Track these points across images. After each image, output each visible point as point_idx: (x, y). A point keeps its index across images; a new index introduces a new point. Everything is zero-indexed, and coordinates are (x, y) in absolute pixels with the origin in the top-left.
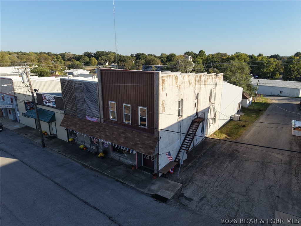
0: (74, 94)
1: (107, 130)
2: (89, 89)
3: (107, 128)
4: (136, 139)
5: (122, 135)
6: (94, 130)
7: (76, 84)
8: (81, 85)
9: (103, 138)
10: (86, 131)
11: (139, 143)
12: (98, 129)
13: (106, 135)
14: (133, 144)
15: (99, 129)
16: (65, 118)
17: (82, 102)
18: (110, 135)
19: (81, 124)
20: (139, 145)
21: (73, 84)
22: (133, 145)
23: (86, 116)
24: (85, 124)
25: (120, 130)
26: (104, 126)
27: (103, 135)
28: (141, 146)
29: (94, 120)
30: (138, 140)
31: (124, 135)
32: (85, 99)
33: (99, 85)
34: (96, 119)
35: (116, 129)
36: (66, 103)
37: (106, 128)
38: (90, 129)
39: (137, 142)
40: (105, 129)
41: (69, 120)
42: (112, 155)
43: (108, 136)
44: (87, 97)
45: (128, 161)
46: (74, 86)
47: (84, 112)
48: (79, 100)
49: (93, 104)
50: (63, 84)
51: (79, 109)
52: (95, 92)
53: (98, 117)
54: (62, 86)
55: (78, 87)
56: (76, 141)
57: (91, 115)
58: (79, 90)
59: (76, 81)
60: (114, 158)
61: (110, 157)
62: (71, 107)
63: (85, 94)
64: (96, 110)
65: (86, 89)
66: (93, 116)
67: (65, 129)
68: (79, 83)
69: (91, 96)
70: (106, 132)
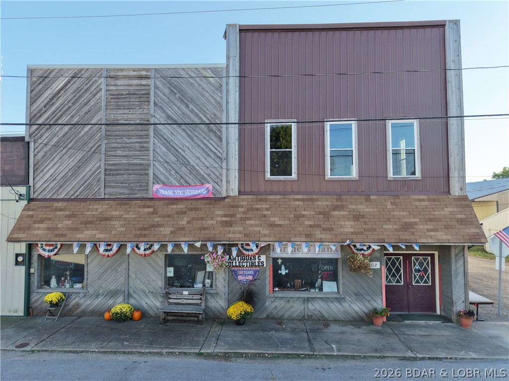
0: (101, 116)
1: (269, 212)
2: (181, 91)
3: (264, 206)
4: (396, 213)
5: (336, 213)
6: (210, 222)
7: (116, 78)
8: (144, 82)
9: (265, 235)
10: (172, 232)
13: (273, 225)
15: (233, 216)
16: (30, 213)
17: (141, 137)
18: (286, 222)
19: (133, 216)
20: (421, 227)
21: (101, 80)
22: (397, 230)
23: (157, 186)
24: (154, 213)
25: (320, 203)
26: (245, 203)
27: (256, 229)
29: (196, 192)
31: (343, 213)
33: (231, 71)
34: (207, 185)
35: (301, 203)
36: (41, 154)
37: (259, 206)
38: (189, 223)
39: (407, 220)
40: (257, 209)
42: (273, 305)
43: (280, 226)
44: (169, 117)
45: (345, 305)
46: (103, 87)
47: (147, 174)
48: (122, 133)
49: (196, 136)
50: (41, 86)
51: (119, 167)
52: (211, 99)
53: (218, 180)
54: (34, 92)
55: (127, 88)
56: (73, 302)
57: (184, 176)
58: (128, 100)
59: (122, 70)
60: (280, 314)
61: (265, 316)
62: (72, 164)
63: (161, 107)
64: (209, 155)
65: (167, 91)
66: (190, 181)
67: (17, 263)
68: (135, 73)
69: (188, 112)
70: (265, 216)
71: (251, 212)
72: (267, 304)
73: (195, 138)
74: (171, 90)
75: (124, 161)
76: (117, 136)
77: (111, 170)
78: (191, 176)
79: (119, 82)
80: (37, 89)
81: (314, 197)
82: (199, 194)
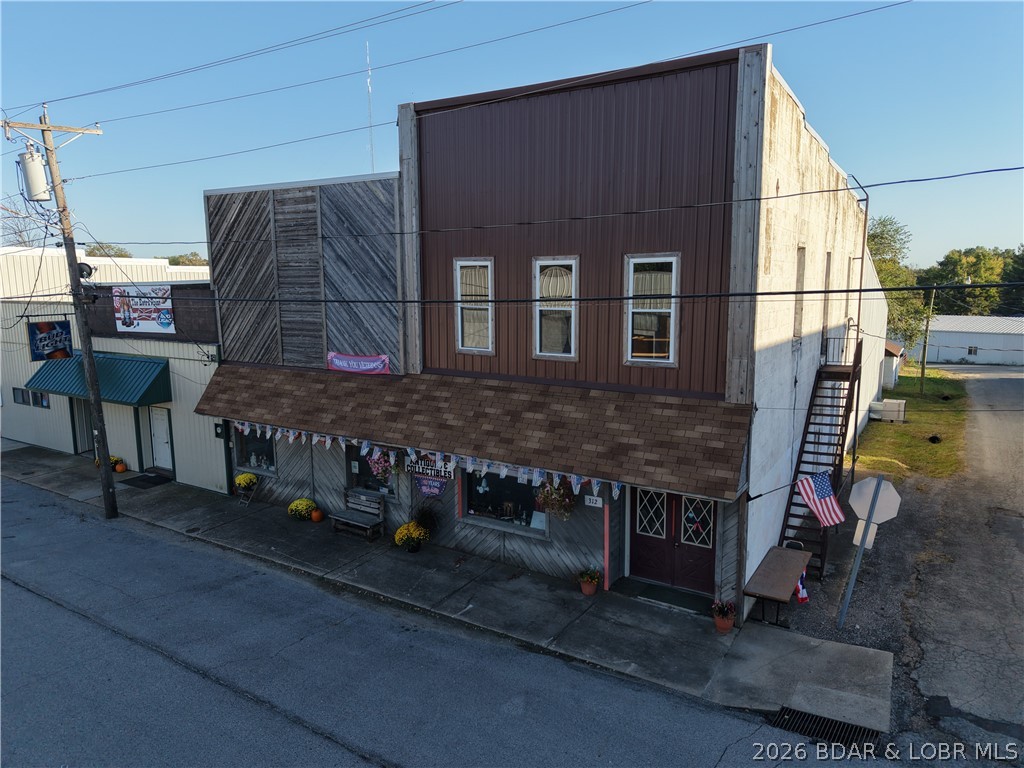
0: (272, 256)
1: (446, 405)
2: (350, 218)
3: (445, 394)
4: (614, 426)
5: (529, 415)
6: (375, 412)
7: (282, 202)
8: (310, 207)
9: (427, 440)
10: (333, 422)
11: (634, 441)
12: (394, 404)
13: (443, 426)
14: (600, 449)
15: (402, 405)
16: (219, 379)
17: (312, 285)
18: (460, 423)
19: (303, 394)
20: (639, 454)
21: (270, 207)
22: (599, 455)
23: (331, 354)
24: (324, 391)
25: (515, 396)
26: (423, 387)
27: (422, 429)
28: (653, 457)
29: (372, 366)
30: (624, 427)
31: (539, 416)
32: (329, 269)
33: (405, 183)
34: (384, 357)
35: (491, 393)
36: (225, 306)
37: (438, 394)
38: (353, 410)
39: (625, 440)
40: (435, 399)
41: (242, 382)
42: (463, 534)
43: (451, 427)
44: (339, 257)
46: (271, 216)
47: (321, 337)
48: (293, 280)
49: (369, 285)
50: (217, 218)
51: (294, 326)
52: (382, 227)
53: (395, 350)
54: (213, 227)
55: (294, 216)
56: (268, 487)
57: (358, 342)
58: (296, 233)
59: (287, 191)
60: (472, 547)
61: (452, 544)
62: (252, 320)
63: (330, 243)
64: (384, 314)
65: (334, 219)
66: (364, 349)
67: (217, 435)
68: (301, 194)
69: (359, 250)
70: (439, 410)
71: (425, 402)
72: (456, 530)
73: (367, 288)
74: (338, 216)
75: (298, 318)
76: (290, 284)
77: (287, 329)
78: (365, 343)
79: (287, 208)
80: (215, 223)
81: (513, 385)
82: (374, 369)
